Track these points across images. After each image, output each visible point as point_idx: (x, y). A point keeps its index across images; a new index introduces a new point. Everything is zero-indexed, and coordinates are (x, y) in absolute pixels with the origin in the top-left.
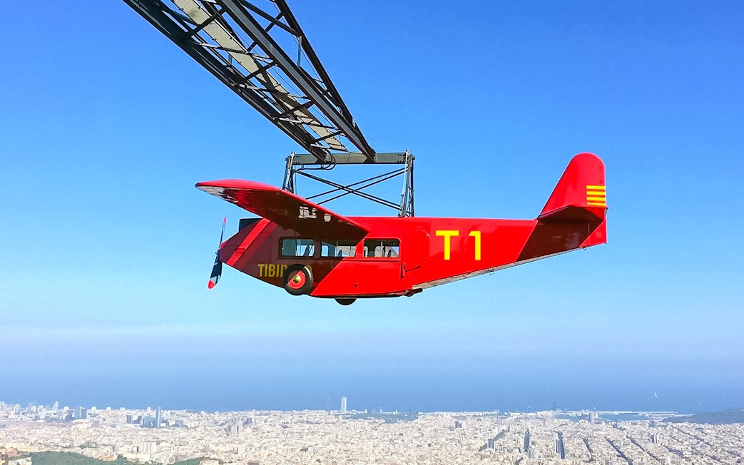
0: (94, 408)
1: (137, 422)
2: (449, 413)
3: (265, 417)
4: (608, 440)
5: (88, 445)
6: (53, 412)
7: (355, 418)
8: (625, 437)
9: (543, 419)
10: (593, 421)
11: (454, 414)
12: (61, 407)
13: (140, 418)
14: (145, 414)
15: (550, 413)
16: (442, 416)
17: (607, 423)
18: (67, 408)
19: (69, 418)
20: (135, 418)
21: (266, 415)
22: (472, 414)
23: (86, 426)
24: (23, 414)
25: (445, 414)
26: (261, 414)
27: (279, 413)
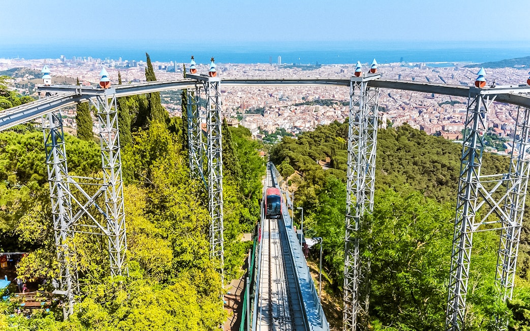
0: (141, 61)
1: (165, 69)
2: (340, 65)
3: (235, 67)
4: (427, 78)
5: (135, 80)
6: (118, 63)
7: (285, 67)
8: (437, 76)
9: (393, 67)
10: (421, 68)
11: (342, 65)
12: (123, 60)
13: (166, 67)
14: (169, 65)
15: (399, 64)
16: (335, 66)
17: (429, 69)
18: (127, 61)
19: (128, 66)
20: (163, 67)
21: (235, 66)
22: (352, 65)
23: (137, 71)
24: (103, 64)
25: (336, 65)
26: (233, 66)
27: (243, 65)
